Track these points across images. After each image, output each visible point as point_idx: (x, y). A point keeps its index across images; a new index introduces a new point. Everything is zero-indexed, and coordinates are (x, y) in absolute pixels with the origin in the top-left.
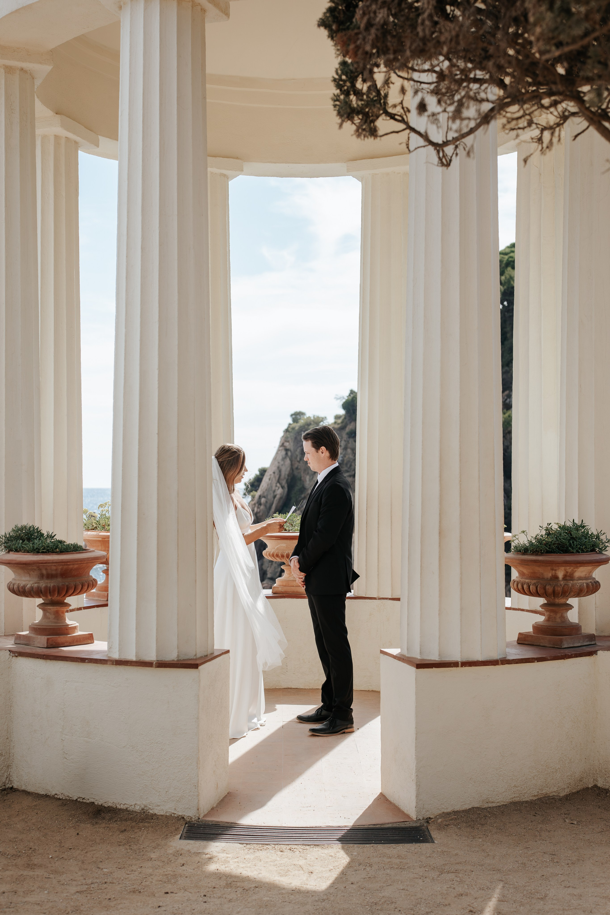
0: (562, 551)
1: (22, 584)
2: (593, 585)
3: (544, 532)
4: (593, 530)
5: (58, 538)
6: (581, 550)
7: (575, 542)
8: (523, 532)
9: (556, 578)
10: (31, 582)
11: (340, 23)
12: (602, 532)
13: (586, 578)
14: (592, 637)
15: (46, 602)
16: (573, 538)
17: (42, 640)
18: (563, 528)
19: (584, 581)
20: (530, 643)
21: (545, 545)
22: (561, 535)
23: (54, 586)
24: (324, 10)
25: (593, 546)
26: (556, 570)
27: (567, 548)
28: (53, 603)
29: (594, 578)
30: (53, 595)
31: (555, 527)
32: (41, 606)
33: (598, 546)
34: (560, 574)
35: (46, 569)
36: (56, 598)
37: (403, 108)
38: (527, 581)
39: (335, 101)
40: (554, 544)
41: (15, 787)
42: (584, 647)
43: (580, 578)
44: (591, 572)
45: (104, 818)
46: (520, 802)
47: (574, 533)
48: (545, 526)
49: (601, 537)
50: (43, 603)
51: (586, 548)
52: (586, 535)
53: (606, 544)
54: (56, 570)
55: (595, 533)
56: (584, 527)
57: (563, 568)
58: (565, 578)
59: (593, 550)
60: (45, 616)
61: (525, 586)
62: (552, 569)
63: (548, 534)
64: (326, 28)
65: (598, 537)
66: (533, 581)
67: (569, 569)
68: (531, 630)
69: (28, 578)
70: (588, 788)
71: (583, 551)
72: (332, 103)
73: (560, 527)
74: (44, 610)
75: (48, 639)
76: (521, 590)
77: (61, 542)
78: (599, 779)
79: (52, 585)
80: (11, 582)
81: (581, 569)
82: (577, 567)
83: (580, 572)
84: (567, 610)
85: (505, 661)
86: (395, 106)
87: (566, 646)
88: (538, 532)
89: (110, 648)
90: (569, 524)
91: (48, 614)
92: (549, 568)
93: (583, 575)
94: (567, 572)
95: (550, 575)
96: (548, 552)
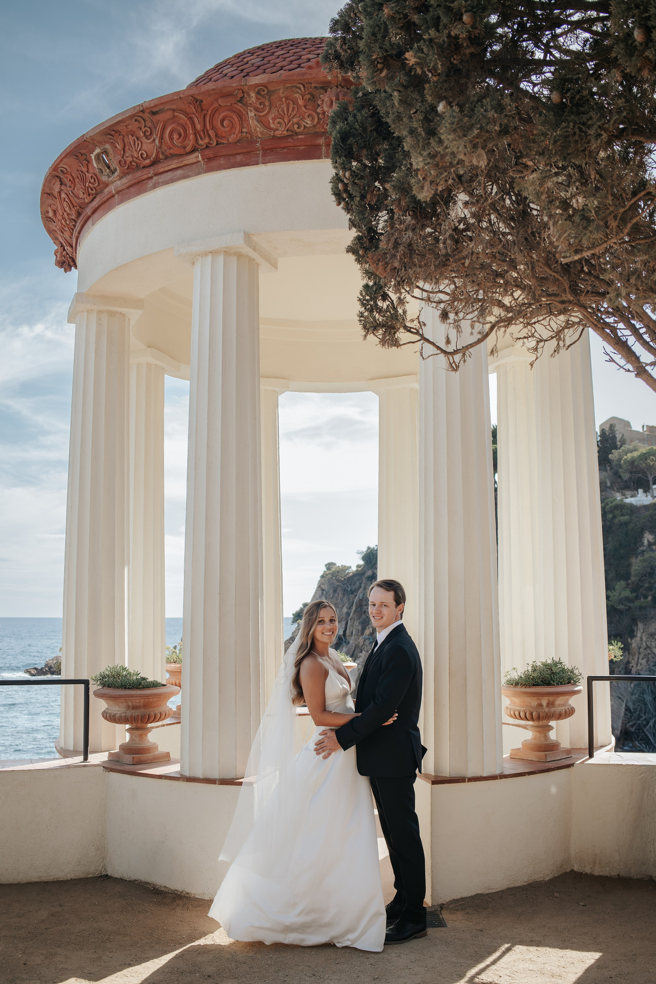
0: (545, 683)
1: (113, 713)
2: (569, 710)
3: (530, 669)
4: (567, 665)
5: (142, 675)
6: (561, 683)
7: (555, 677)
8: (514, 669)
9: (541, 705)
10: (120, 712)
11: (366, 249)
12: (576, 668)
13: (564, 705)
14: (569, 752)
15: (133, 727)
16: (553, 673)
17: (128, 758)
18: (545, 665)
19: (563, 708)
20: (520, 758)
21: (532, 679)
22: (544, 671)
23: (138, 715)
24: (352, 239)
25: (569, 679)
26: (541, 700)
27: (549, 681)
28: (137, 729)
29: (570, 705)
30: (138, 723)
31: (539, 664)
32: (129, 730)
33: (572, 679)
34: (544, 702)
35: (132, 702)
36: (140, 725)
37: (419, 322)
38: (518, 708)
39: (360, 317)
40: (539, 678)
41: (109, 874)
42: (563, 760)
43: (560, 705)
44: (568, 700)
45: (178, 905)
46: (514, 887)
47: (554, 669)
48: (531, 663)
49: (575, 672)
50: (130, 728)
51: (564, 680)
52: (563, 670)
53: (579, 677)
54: (140, 702)
55: (570, 668)
56: (561, 663)
57: (547, 698)
58: (548, 705)
59: (569, 683)
60: (131, 739)
61: (517, 713)
62: (538, 699)
63: (534, 670)
64: (353, 253)
65: (572, 672)
66: (523, 709)
67: (551, 699)
68: (521, 746)
69: (117, 709)
70: (567, 872)
71: (562, 684)
72: (358, 318)
73: (543, 664)
74: (130, 733)
75: (133, 758)
76: (514, 716)
77: (144, 679)
78: (575, 865)
79: (136, 714)
80: (104, 711)
81: (561, 698)
82: (558, 697)
83: (560, 701)
84: (549, 730)
85: (503, 776)
86: (412, 321)
87: (549, 760)
88: (526, 669)
89: (182, 767)
90: (549, 661)
91: (134, 737)
92: (536, 698)
93: (561, 702)
94: (550, 701)
95: (536, 703)
96: (534, 685)
